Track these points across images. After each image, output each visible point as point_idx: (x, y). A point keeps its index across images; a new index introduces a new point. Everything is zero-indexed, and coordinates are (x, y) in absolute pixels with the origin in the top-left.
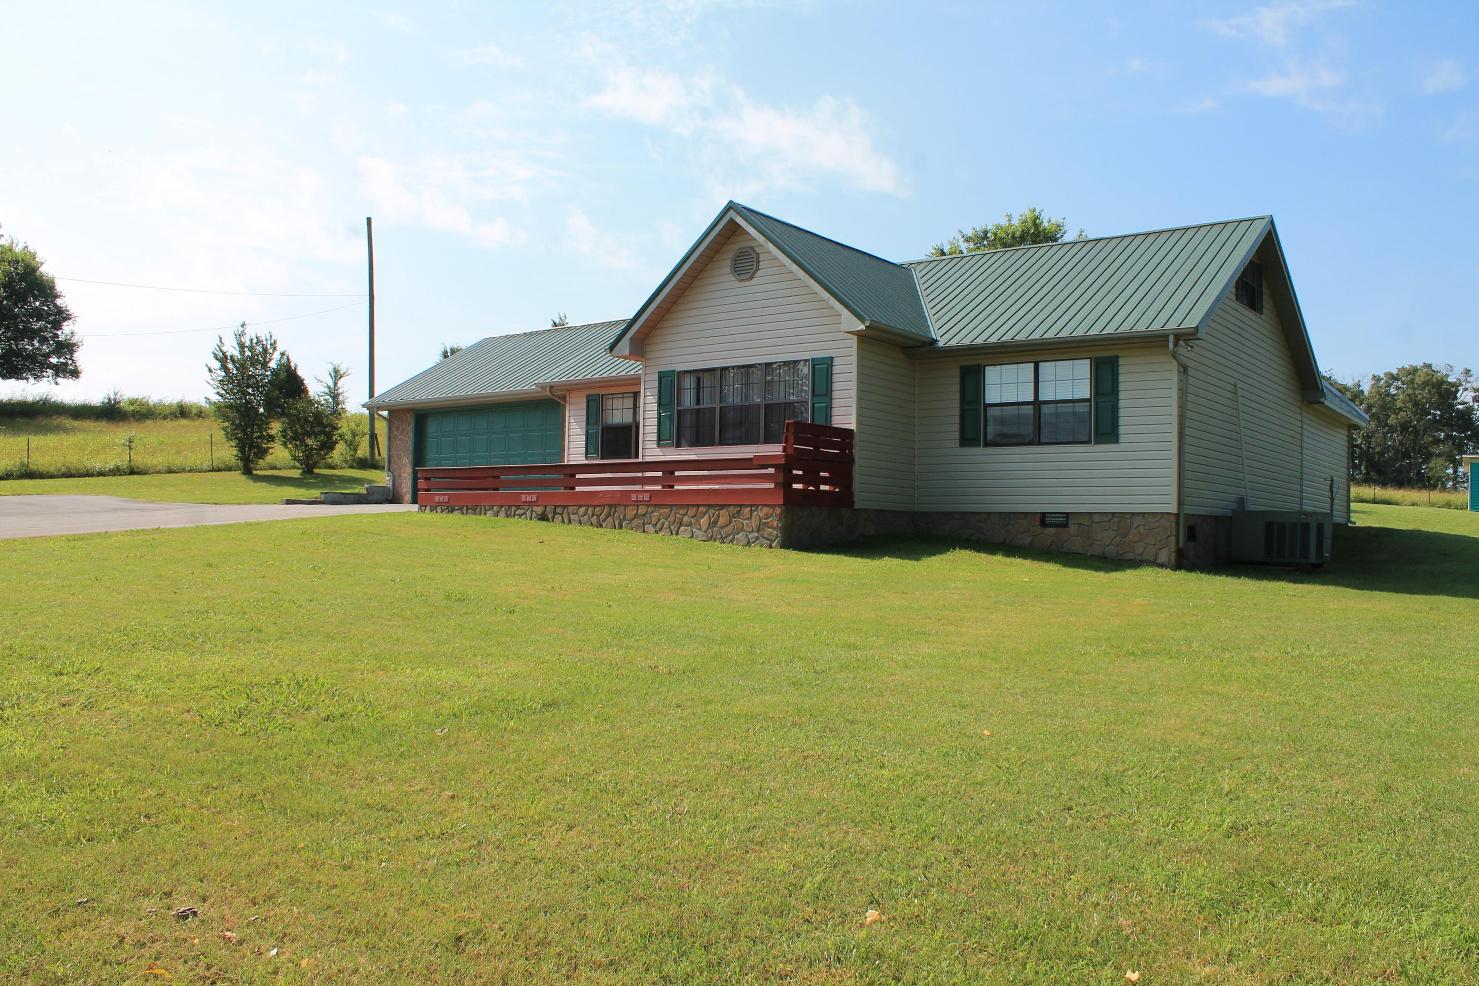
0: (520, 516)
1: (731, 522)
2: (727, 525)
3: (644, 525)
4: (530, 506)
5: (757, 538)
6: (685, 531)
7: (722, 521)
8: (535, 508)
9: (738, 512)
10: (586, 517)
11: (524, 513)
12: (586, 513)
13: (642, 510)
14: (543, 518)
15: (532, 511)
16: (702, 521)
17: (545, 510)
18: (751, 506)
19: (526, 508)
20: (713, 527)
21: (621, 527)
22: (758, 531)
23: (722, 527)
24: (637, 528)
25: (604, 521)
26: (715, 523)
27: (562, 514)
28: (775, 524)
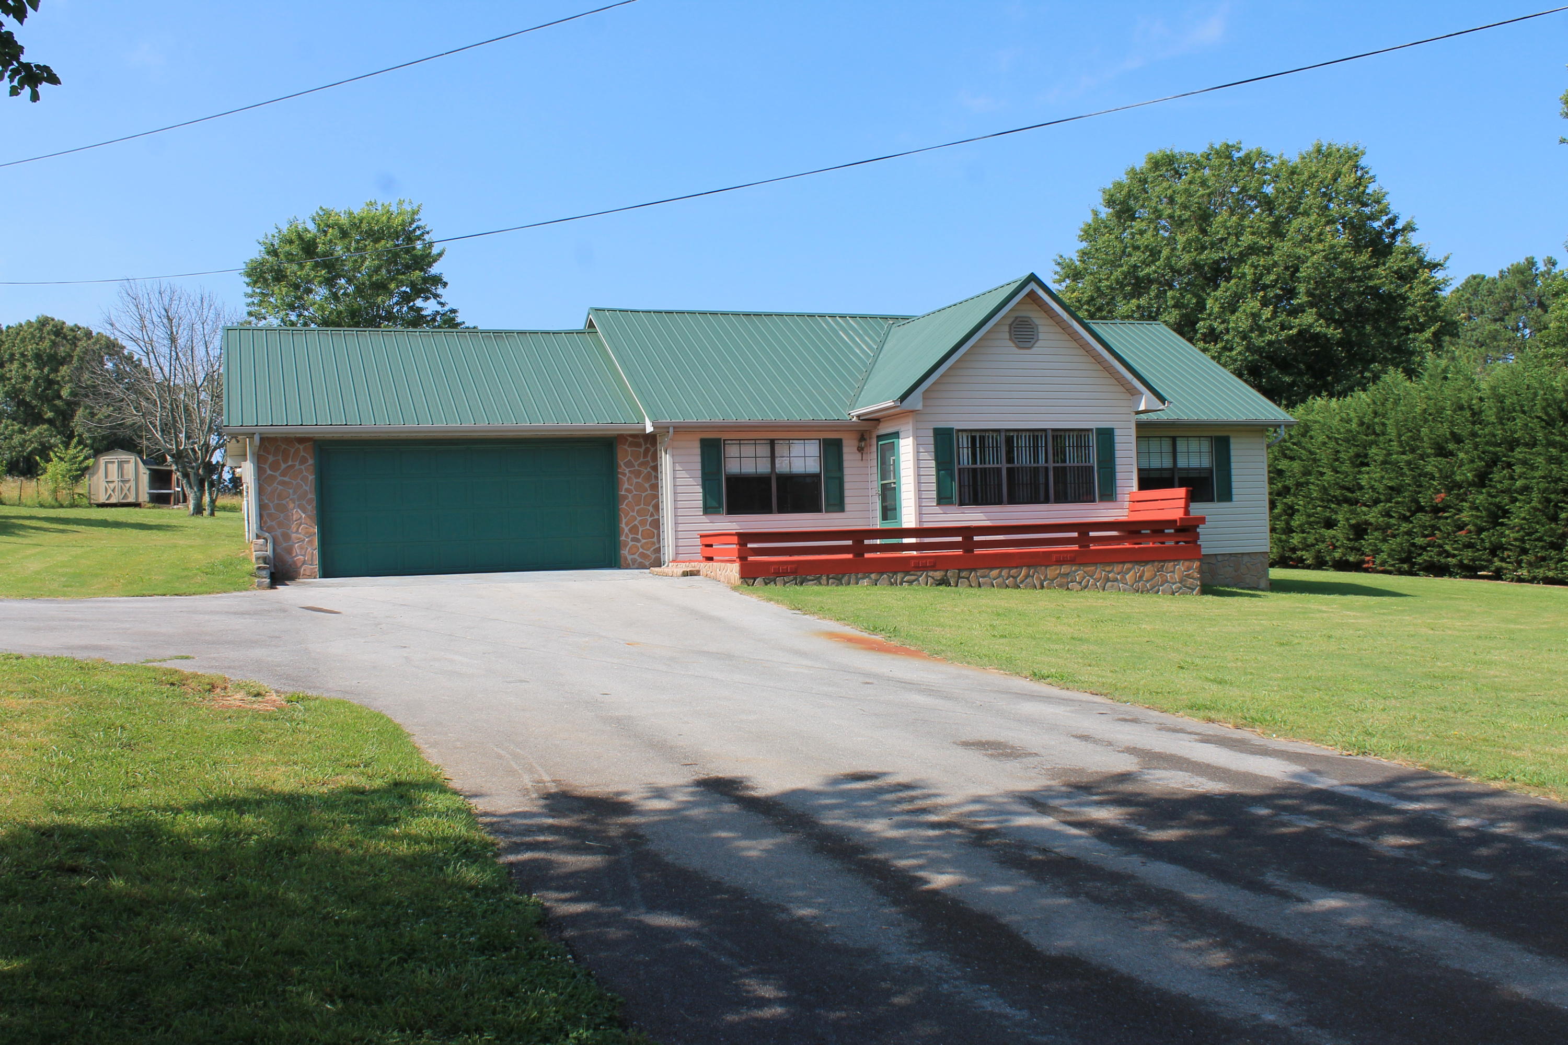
0: (910, 583)
1: (1155, 575)
2: (1152, 579)
3: (1068, 583)
4: (924, 571)
5: (1180, 588)
6: (1112, 586)
7: (1147, 575)
8: (931, 573)
9: (1163, 566)
10: (1000, 580)
11: (917, 580)
12: (999, 576)
13: (1065, 569)
14: (943, 582)
15: (927, 576)
16: (1127, 577)
17: (946, 575)
18: (1174, 560)
19: (919, 573)
20: (1139, 581)
21: (1042, 587)
22: (1180, 583)
23: (1147, 581)
24: (1061, 586)
25: (1022, 582)
26: (1141, 577)
27: (968, 578)
28: (1197, 575)
